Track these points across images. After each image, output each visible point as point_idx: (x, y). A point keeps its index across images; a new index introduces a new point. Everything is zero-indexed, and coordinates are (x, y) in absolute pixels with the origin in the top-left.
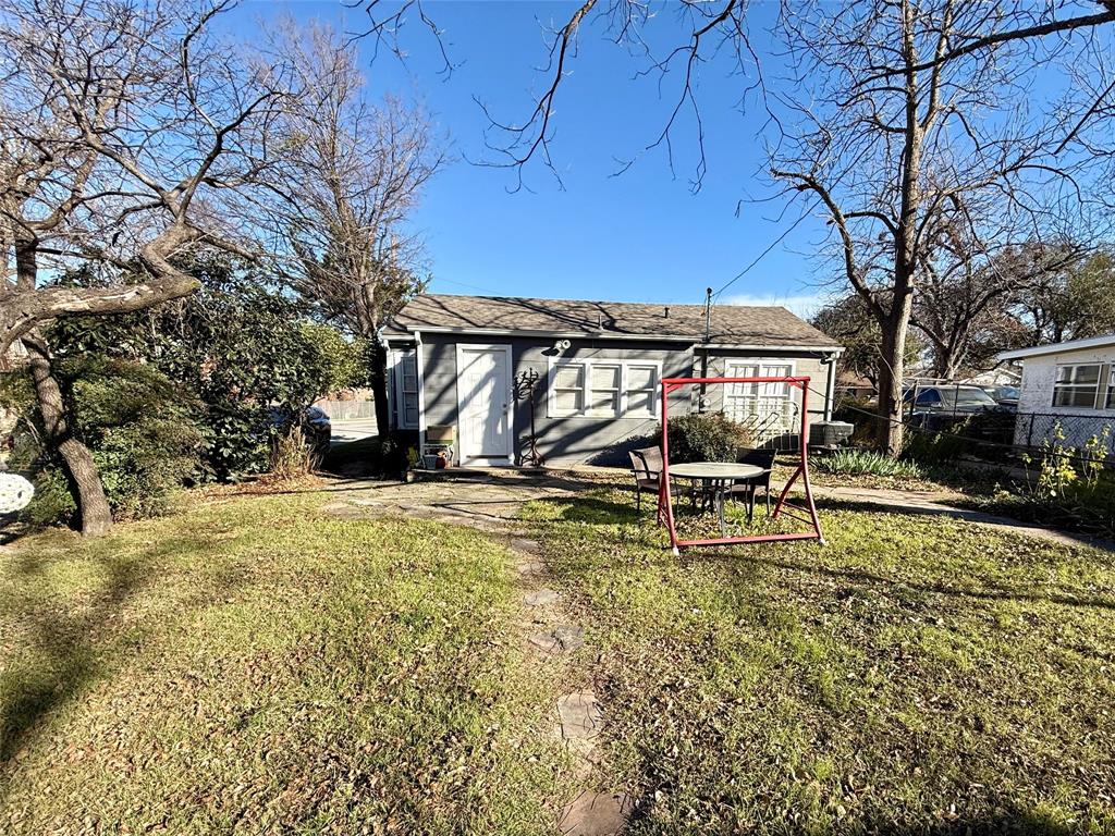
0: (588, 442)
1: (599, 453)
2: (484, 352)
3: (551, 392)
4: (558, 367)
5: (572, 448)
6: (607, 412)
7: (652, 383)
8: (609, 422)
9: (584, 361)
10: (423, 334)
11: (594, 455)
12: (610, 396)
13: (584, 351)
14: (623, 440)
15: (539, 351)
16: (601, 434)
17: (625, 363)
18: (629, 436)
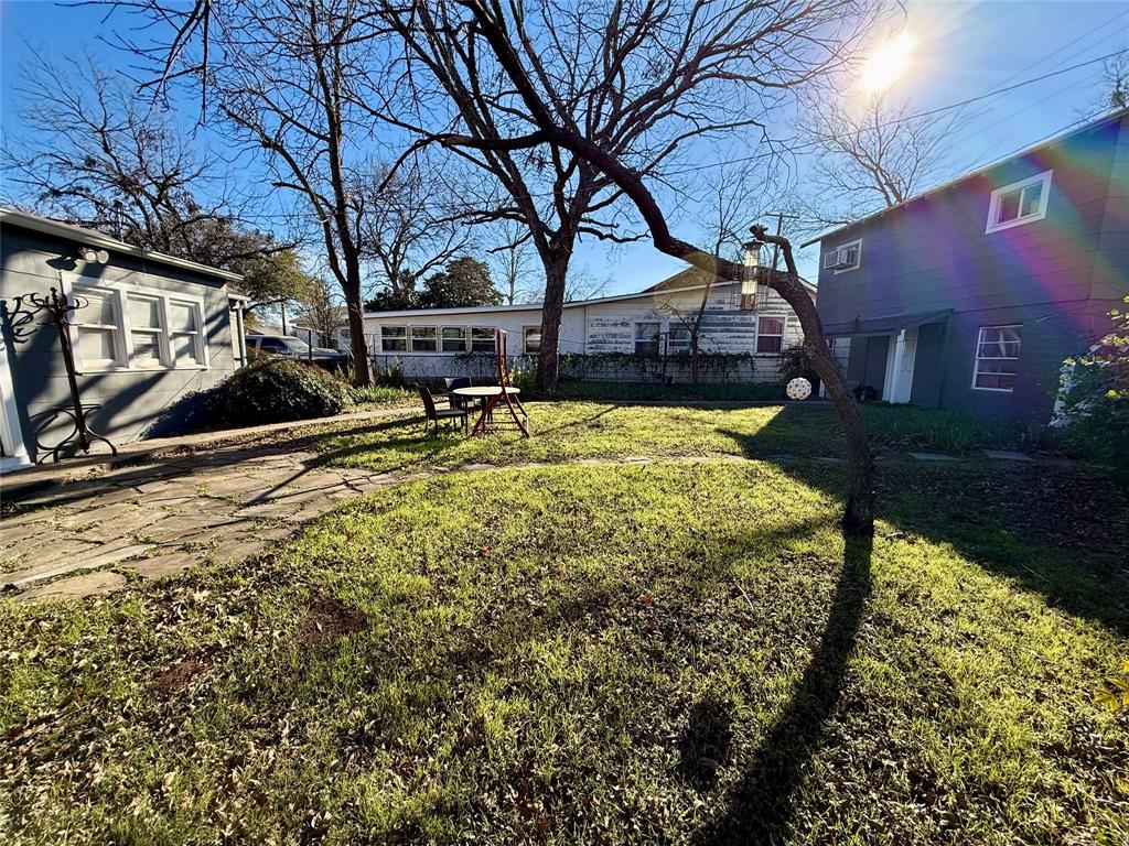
0: (140, 407)
1: (155, 421)
3: (74, 331)
4: (78, 290)
5: (118, 420)
6: (149, 364)
7: (192, 325)
8: (159, 376)
9: (116, 286)
11: (150, 424)
12: (148, 340)
14: (177, 399)
15: (42, 259)
16: (151, 394)
17: (168, 296)
18: (183, 393)
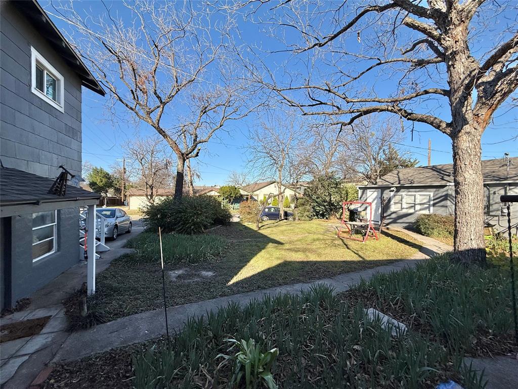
0: (404, 220)
2: (375, 191)
3: (392, 202)
4: (394, 196)
5: (399, 221)
6: (410, 211)
7: (429, 201)
8: (411, 214)
9: (403, 193)
10: (359, 188)
12: (413, 205)
13: (402, 190)
15: (388, 191)
16: (408, 218)
17: (417, 194)
